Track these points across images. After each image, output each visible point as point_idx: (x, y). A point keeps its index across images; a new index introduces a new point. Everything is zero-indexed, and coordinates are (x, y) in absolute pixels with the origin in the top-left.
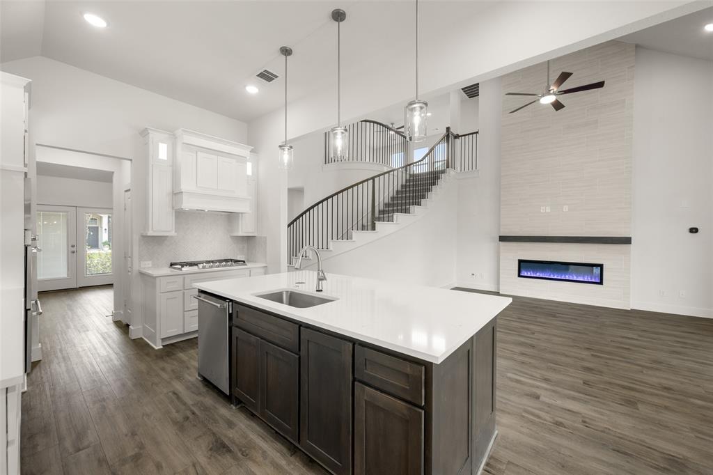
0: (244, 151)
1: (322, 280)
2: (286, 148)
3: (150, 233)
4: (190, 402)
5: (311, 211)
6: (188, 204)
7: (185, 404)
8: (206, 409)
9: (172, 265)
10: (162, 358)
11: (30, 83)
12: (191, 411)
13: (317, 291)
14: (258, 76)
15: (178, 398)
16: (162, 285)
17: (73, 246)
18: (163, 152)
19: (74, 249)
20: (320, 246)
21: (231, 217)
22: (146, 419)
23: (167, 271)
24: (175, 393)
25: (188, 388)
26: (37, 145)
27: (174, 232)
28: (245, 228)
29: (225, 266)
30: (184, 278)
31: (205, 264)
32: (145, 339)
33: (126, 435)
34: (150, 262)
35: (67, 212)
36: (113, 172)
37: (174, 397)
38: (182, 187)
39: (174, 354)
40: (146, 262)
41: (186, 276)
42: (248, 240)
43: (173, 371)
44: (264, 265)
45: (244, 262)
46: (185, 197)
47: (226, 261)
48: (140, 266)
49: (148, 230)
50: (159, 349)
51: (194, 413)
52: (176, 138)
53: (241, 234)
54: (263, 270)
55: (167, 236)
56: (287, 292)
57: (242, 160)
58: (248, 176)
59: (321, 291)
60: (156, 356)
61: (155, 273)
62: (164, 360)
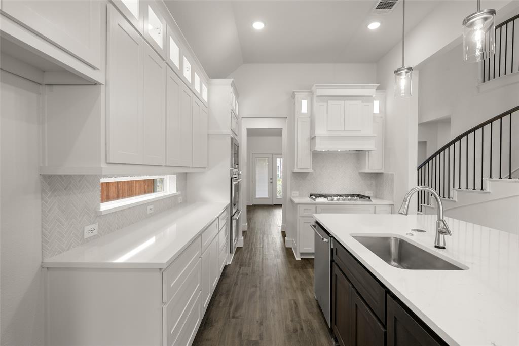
0: (371, 91)
1: (443, 233)
2: (403, 72)
3: (296, 170)
4: (303, 317)
5: (457, 143)
6: (321, 146)
7: (299, 316)
8: (312, 331)
9: (311, 196)
10: (298, 268)
11: (233, 81)
12: (301, 325)
13: (436, 247)
14: (377, 8)
15: (296, 308)
16: (301, 211)
17: (271, 179)
18: (304, 107)
19: (271, 180)
20: (471, 186)
21: (359, 155)
22: (272, 315)
23: (308, 200)
24: (296, 303)
25: (306, 303)
26: (242, 118)
27: (311, 170)
28: (372, 165)
29: (350, 200)
30: (316, 208)
31: (339, 197)
32: (293, 250)
33: (258, 322)
34: (297, 192)
35: (268, 158)
36: (282, 129)
37: (294, 306)
38: (316, 133)
39: (306, 268)
40: (294, 192)
41: (318, 206)
42: (376, 177)
43: (301, 282)
44: (391, 203)
45: (369, 198)
46: (318, 140)
47: (353, 195)
48: (291, 195)
49: (294, 169)
50: (298, 260)
51: (302, 329)
52: (313, 94)
53: (367, 171)
54: (389, 208)
55: (308, 173)
56: (396, 239)
57: (368, 99)
58: (374, 115)
59: (444, 248)
60: (295, 265)
61: (296, 200)
62: (298, 271)
